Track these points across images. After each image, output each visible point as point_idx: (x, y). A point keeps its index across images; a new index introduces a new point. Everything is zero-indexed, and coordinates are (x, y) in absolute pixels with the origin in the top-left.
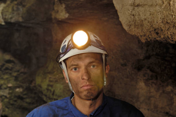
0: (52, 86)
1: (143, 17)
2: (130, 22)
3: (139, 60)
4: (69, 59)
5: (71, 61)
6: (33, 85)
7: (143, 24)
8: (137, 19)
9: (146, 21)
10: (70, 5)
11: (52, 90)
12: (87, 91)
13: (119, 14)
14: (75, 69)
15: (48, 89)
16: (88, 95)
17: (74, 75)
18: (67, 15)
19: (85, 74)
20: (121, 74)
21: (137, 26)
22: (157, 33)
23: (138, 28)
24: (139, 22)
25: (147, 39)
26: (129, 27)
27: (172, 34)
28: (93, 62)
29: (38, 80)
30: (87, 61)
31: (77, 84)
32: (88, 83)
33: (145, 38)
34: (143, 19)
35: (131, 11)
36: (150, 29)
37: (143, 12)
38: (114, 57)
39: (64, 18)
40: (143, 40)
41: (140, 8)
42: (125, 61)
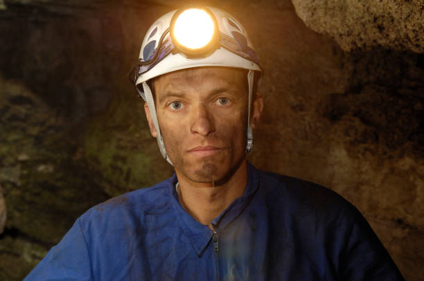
4: (161, 79)
5: (168, 85)
7: (347, 6)
12: (203, 163)
14: (177, 105)
16: (206, 171)
17: (173, 119)
19: (201, 120)
21: (332, 11)
22: (381, 28)
23: (333, 16)
25: (354, 43)
26: (310, 13)
27: (417, 29)
28: (222, 90)
31: (177, 143)
32: (206, 144)
33: (349, 39)
36: (363, 18)
40: (346, 47)
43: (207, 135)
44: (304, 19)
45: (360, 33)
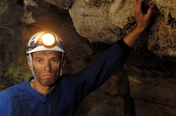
0: (22, 75)
1: (90, 24)
2: (81, 27)
3: (88, 56)
4: (35, 53)
5: (38, 55)
6: (6, 74)
7: (91, 29)
8: (86, 25)
9: (93, 27)
10: (36, 13)
11: (22, 78)
12: (47, 80)
13: (73, 21)
14: (40, 61)
15: (18, 78)
16: (48, 82)
17: (38, 66)
18: (34, 21)
19: (48, 67)
20: (75, 66)
21: (86, 31)
22: (100, 36)
23: (87, 32)
24: (88, 27)
25: (93, 40)
26: (80, 31)
27: (110, 37)
29: (11, 70)
30: (51, 56)
31: (39, 73)
32: (49, 74)
33: (92, 39)
34: (90, 25)
35: (81, 19)
36: (95, 33)
37: (91, 20)
38: (70, 53)
39: (31, 23)
40: (91, 41)
41: (88, 17)
42: (78, 56)
43: (49, 71)
44: (79, 33)
45: (95, 37)
